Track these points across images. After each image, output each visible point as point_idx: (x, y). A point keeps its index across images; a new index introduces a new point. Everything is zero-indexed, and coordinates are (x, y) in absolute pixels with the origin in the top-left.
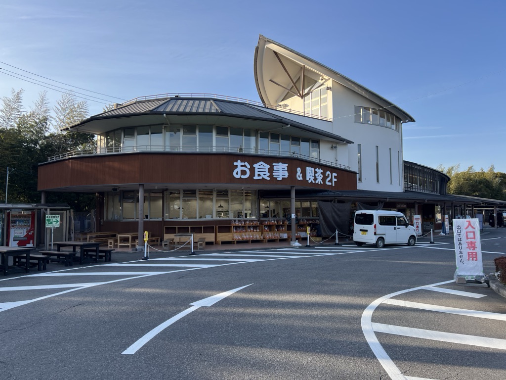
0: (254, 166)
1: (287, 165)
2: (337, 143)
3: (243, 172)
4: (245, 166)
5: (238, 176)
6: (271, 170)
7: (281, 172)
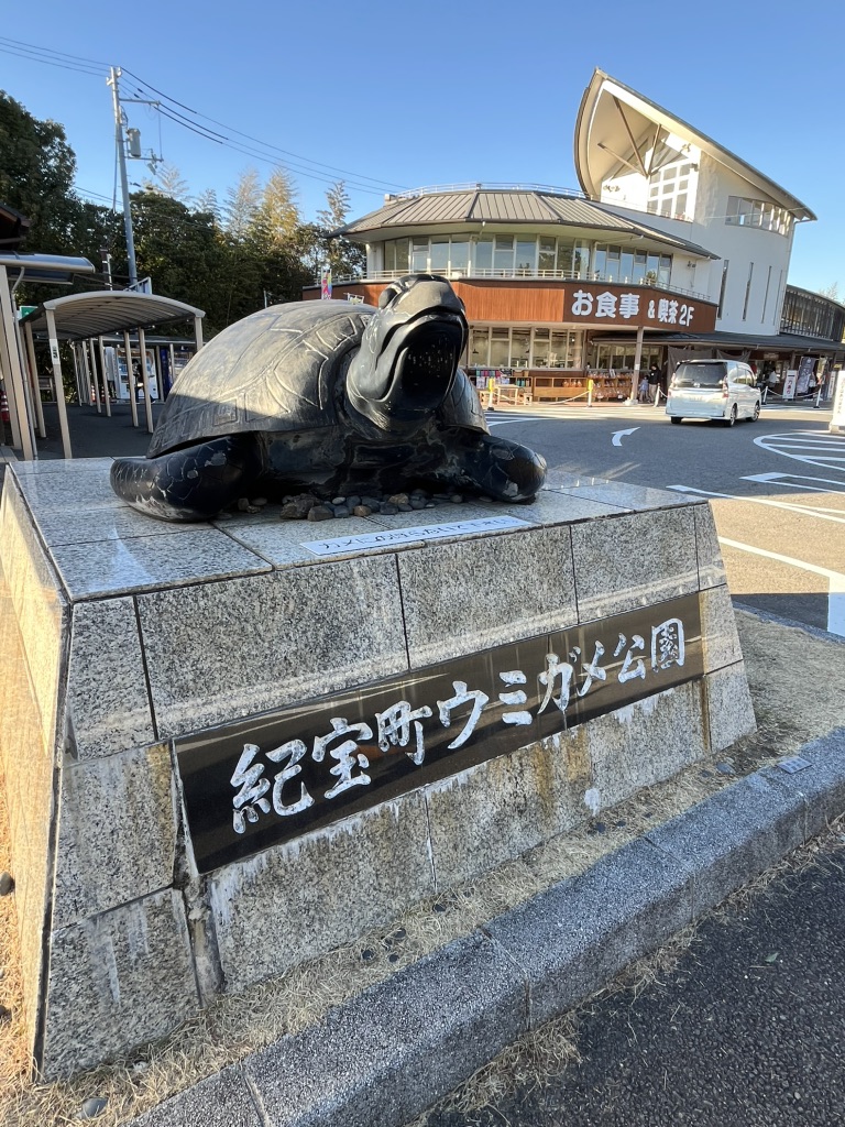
0: (598, 298)
1: (638, 297)
2: (697, 259)
3: (585, 307)
4: (587, 298)
5: (576, 313)
6: (618, 304)
7: (629, 306)
